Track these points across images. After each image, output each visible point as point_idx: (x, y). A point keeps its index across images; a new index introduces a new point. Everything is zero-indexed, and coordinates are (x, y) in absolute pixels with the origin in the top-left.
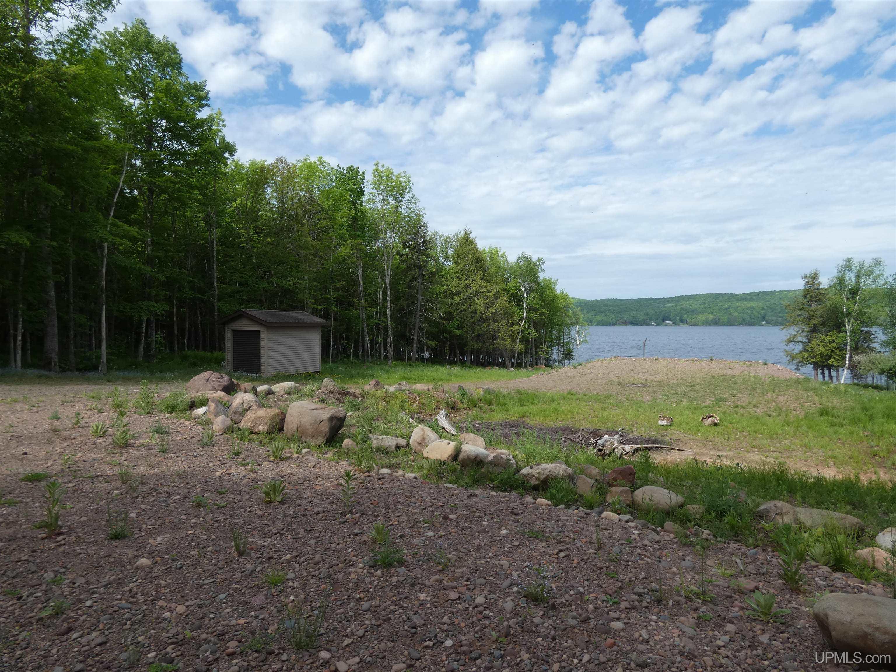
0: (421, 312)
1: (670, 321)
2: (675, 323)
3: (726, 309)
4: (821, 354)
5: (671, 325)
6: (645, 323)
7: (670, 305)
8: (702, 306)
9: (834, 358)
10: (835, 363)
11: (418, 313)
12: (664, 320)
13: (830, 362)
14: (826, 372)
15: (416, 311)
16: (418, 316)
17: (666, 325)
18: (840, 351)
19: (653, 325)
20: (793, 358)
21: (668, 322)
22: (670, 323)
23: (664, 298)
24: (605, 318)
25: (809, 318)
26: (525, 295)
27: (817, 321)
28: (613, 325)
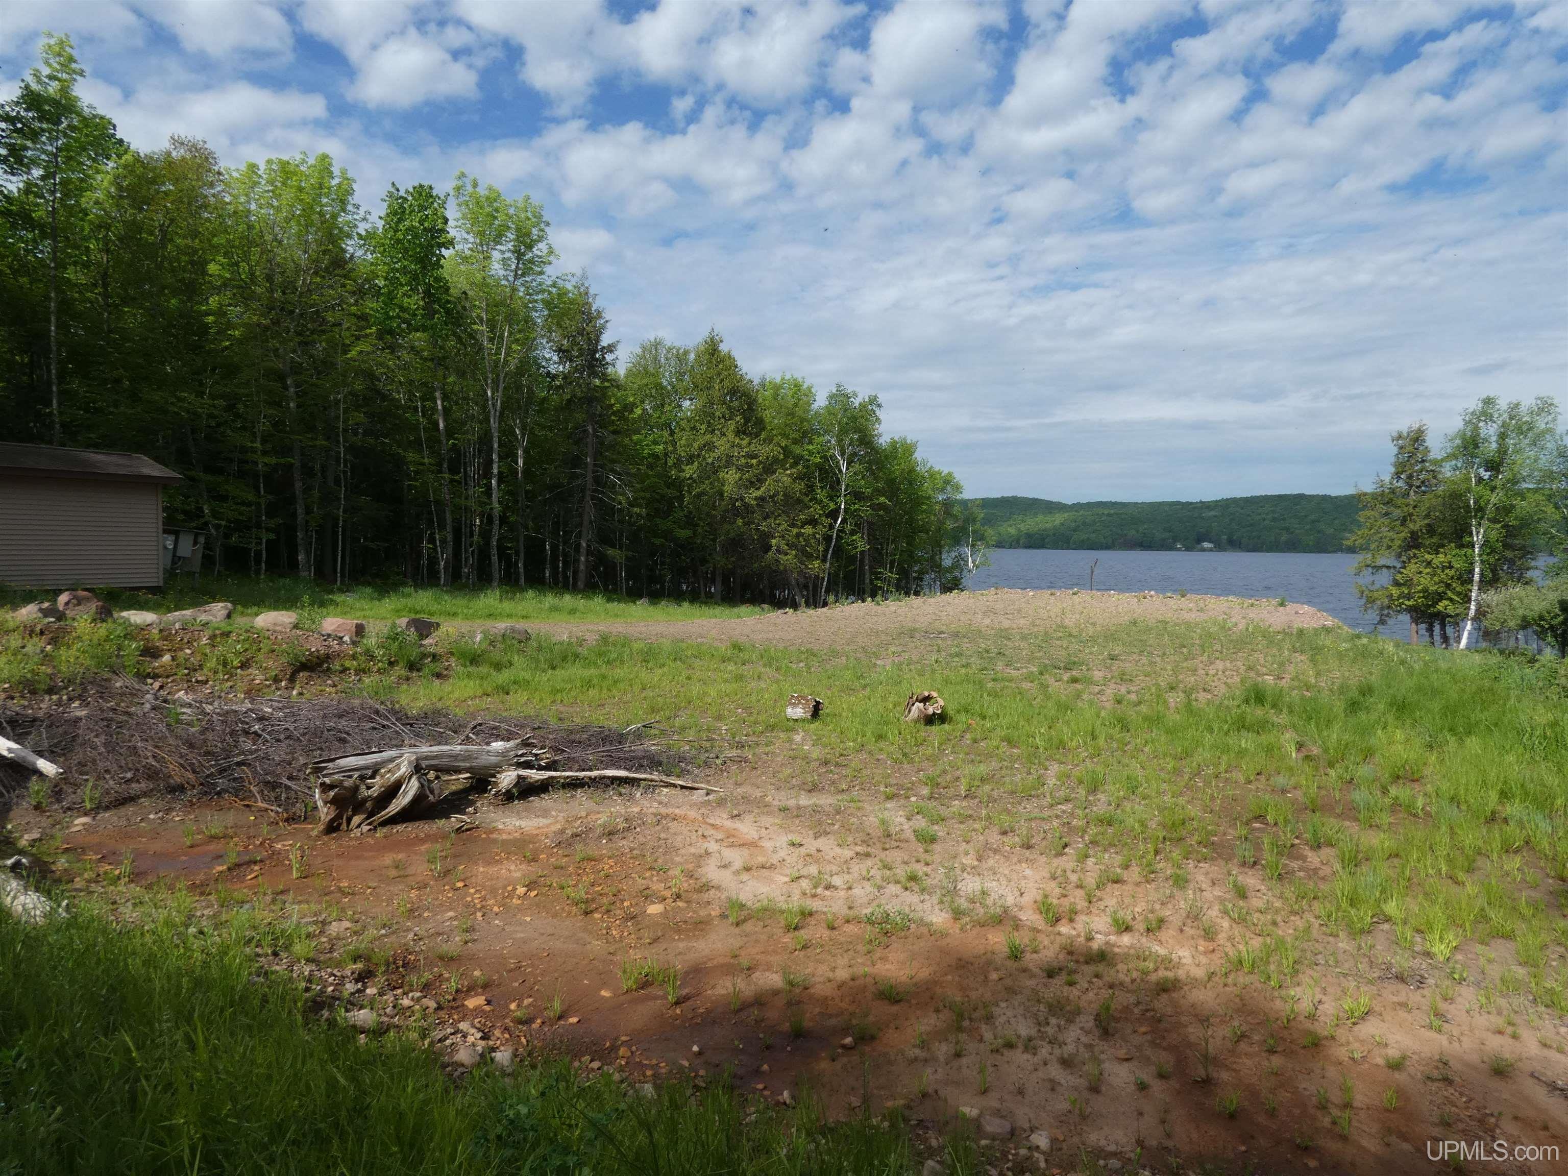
0: (595, 491)
1: (1210, 542)
2: (1219, 547)
3: (1313, 522)
4: (1425, 590)
5: (1211, 550)
6: (1165, 546)
7: (1212, 513)
8: (1270, 516)
9: (1451, 600)
10: (1451, 610)
11: (588, 493)
12: (1199, 540)
13: (1440, 606)
14: (1437, 628)
15: (583, 491)
16: (588, 498)
17: (1204, 550)
18: (1462, 584)
19: (1179, 550)
20: (1371, 601)
21: (1206, 545)
22: (1210, 545)
23: (1201, 502)
24: (1094, 535)
25: (1404, 522)
26: (844, 470)
27: (1417, 525)
28: (1107, 547)
